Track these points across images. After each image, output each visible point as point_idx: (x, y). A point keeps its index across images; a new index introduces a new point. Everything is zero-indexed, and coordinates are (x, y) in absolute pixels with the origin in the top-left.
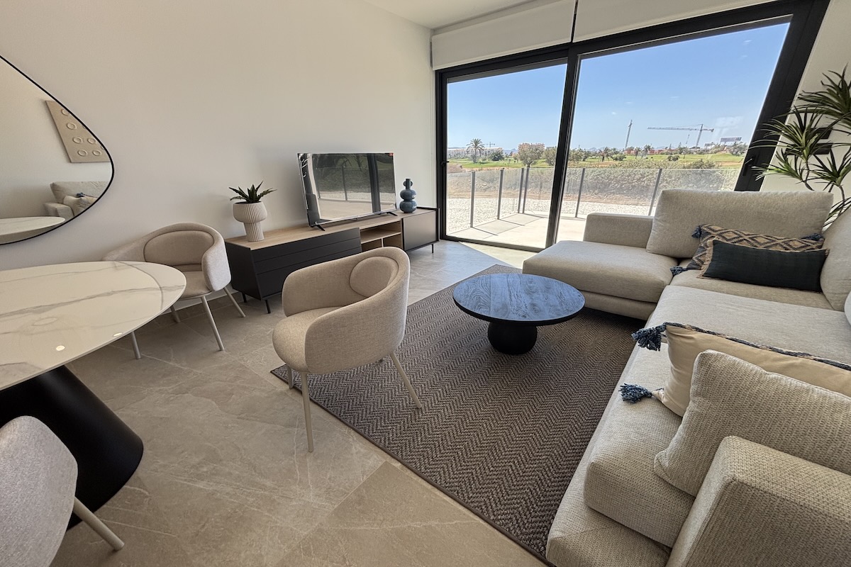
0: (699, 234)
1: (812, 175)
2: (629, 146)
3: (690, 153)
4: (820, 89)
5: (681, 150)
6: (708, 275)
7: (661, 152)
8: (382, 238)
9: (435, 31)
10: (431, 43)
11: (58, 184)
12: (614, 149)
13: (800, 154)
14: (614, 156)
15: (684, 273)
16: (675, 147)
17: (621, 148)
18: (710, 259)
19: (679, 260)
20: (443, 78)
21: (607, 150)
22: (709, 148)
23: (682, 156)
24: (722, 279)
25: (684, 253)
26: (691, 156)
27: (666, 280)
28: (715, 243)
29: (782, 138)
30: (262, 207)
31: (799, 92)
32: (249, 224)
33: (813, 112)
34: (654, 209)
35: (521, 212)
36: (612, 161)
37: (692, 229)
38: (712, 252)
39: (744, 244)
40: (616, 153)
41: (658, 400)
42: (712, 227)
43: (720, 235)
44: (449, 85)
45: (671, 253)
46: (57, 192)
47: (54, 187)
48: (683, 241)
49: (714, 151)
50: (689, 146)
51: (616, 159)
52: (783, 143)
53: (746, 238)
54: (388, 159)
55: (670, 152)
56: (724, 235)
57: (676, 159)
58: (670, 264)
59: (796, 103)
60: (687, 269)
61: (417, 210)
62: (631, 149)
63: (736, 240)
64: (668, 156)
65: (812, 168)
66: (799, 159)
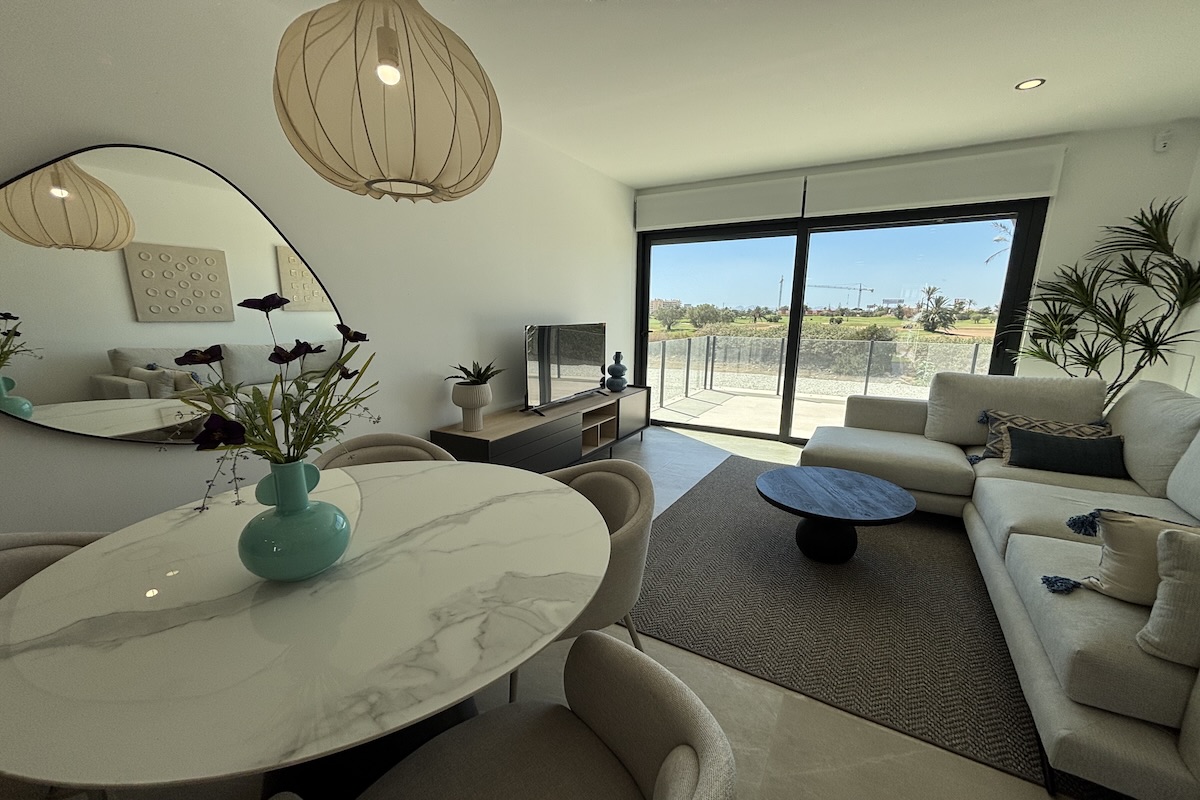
0: (986, 420)
1: (1070, 360)
2: (782, 305)
3: (854, 315)
4: (1055, 280)
5: (843, 312)
6: (1011, 463)
7: (822, 314)
8: (599, 424)
9: (640, 190)
10: (635, 203)
11: (123, 351)
12: (766, 308)
13: (1051, 339)
14: (768, 316)
15: (981, 462)
16: (834, 308)
18: (1009, 446)
19: (967, 448)
20: (646, 242)
21: (758, 309)
22: (872, 309)
23: (844, 318)
24: (1025, 467)
25: (970, 440)
26: (853, 318)
27: (970, 470)
28: (1010, 429)
29: (1027, 323)
31: (1036, 280)
32: (470, 409)
33: (1058, 300)
34: (927, 392)
35: (708, 387)
36: (765, 322)
37: (975, 414)
38: (1009, 438)
39: (1038, 431)
40: (769, 313)
42: (999, 413)
43: (1010, 421)
44: (652, 247)
45: (955, 440)
46: (117, 360)
47: (115, 355)
48: (969, 428)
49: (878, 313)
50: (851, 308)
51: (770, 320)
52: (1029, 326)
53: (1037, 424)
54: (600, 329)
55: (830, 313)
56: (1014, 421)
57: (839, 322)
58: (960, 452)
59: (1035, 291)
60: (984, 458)
61: (628, 388)
63: (1028, 426)
64: (830, 318)
65: (1068, 353)
66: (1051, 344)
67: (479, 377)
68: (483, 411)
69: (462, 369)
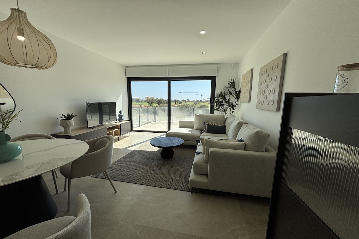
0: (204, 124)
1: (221, 111)
3: (200, 102)
5: (197, 101)
6: (207, 132)
7: (192, 102)
8: (114, 131)
9: (127, 67)
10: (126, 70)
12: (178, 100)
14: (179, 102)
15: (203, 133)
16: (195, 100)
17: (180, 100)
18: (207, 129)
19: (202, 131)
20: (129, 80)
21: (176, 100)
22: (204, 101)
25: (202, 129)
27: (200, 135)
28: (207, 125)
29: (215, 103)
30: (72, 121)
32: (66, 128)
34: (194, 119)
35: (155, 121)
36: (178, 104)
37: (202, 123)
38: (207, 127)
41: (202, 153)
42: (206, 121)
43: (208, 123)
44: (132, 82)
45: (200, 129)
48: (201, 126)
49: (206, 101)
54: (114, 104)
55: (194, 102)
57: (197, 104)
58: (200, 132)
61: (124, 121)
62: (183, 100)
63: (211, 124)
65: (221, 109)
66: (219, 107)
67: (69, 117)
68: (71, 128)
69: (63, 115)
